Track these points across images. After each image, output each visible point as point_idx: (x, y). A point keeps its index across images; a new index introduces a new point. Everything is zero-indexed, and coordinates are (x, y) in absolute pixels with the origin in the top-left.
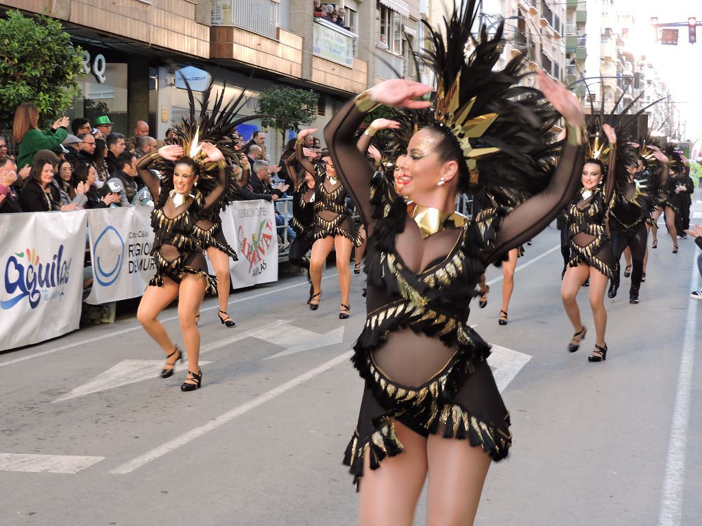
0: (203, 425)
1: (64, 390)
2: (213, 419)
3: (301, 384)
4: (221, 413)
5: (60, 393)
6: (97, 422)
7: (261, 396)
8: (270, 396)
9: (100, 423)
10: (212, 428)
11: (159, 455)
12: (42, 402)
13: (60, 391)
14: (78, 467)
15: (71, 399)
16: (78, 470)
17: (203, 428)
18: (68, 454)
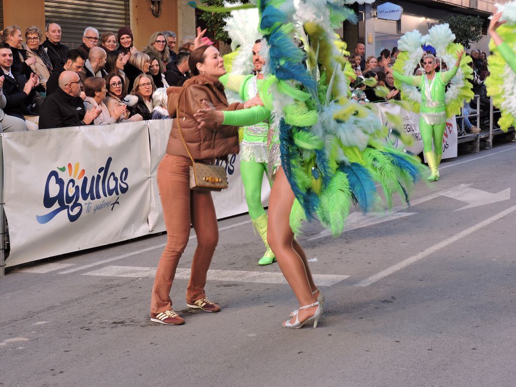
0: (416, 255)
1: (314, 232)
2: (422, 251)
3: (482, 228)
4: (428, 247)
5: (312, 234)
6: (341, 253)
7: (454, 236)
8: (461, 236)
9: (343, 253)
10: (422, 257)
11: (387, 275)
12: (301, 240)
13: (312, 233)
14: (332, 282)
15: (320, 238)
16: (332, 284)
17: (415, 257)
18: (324, 274)
